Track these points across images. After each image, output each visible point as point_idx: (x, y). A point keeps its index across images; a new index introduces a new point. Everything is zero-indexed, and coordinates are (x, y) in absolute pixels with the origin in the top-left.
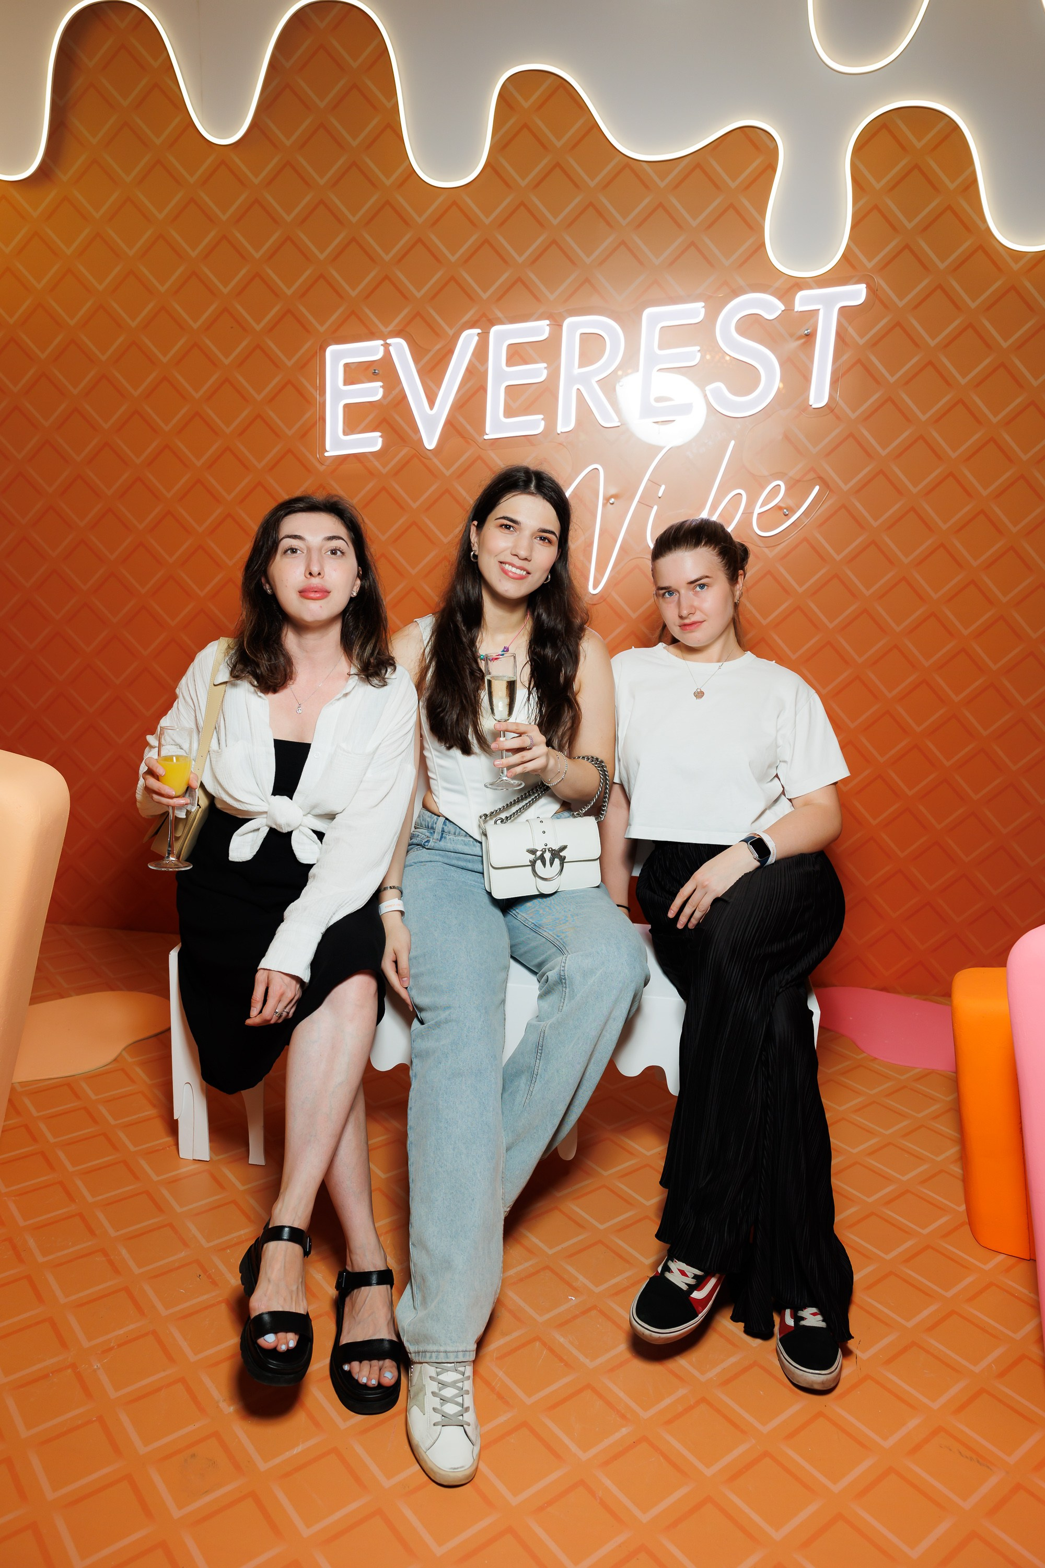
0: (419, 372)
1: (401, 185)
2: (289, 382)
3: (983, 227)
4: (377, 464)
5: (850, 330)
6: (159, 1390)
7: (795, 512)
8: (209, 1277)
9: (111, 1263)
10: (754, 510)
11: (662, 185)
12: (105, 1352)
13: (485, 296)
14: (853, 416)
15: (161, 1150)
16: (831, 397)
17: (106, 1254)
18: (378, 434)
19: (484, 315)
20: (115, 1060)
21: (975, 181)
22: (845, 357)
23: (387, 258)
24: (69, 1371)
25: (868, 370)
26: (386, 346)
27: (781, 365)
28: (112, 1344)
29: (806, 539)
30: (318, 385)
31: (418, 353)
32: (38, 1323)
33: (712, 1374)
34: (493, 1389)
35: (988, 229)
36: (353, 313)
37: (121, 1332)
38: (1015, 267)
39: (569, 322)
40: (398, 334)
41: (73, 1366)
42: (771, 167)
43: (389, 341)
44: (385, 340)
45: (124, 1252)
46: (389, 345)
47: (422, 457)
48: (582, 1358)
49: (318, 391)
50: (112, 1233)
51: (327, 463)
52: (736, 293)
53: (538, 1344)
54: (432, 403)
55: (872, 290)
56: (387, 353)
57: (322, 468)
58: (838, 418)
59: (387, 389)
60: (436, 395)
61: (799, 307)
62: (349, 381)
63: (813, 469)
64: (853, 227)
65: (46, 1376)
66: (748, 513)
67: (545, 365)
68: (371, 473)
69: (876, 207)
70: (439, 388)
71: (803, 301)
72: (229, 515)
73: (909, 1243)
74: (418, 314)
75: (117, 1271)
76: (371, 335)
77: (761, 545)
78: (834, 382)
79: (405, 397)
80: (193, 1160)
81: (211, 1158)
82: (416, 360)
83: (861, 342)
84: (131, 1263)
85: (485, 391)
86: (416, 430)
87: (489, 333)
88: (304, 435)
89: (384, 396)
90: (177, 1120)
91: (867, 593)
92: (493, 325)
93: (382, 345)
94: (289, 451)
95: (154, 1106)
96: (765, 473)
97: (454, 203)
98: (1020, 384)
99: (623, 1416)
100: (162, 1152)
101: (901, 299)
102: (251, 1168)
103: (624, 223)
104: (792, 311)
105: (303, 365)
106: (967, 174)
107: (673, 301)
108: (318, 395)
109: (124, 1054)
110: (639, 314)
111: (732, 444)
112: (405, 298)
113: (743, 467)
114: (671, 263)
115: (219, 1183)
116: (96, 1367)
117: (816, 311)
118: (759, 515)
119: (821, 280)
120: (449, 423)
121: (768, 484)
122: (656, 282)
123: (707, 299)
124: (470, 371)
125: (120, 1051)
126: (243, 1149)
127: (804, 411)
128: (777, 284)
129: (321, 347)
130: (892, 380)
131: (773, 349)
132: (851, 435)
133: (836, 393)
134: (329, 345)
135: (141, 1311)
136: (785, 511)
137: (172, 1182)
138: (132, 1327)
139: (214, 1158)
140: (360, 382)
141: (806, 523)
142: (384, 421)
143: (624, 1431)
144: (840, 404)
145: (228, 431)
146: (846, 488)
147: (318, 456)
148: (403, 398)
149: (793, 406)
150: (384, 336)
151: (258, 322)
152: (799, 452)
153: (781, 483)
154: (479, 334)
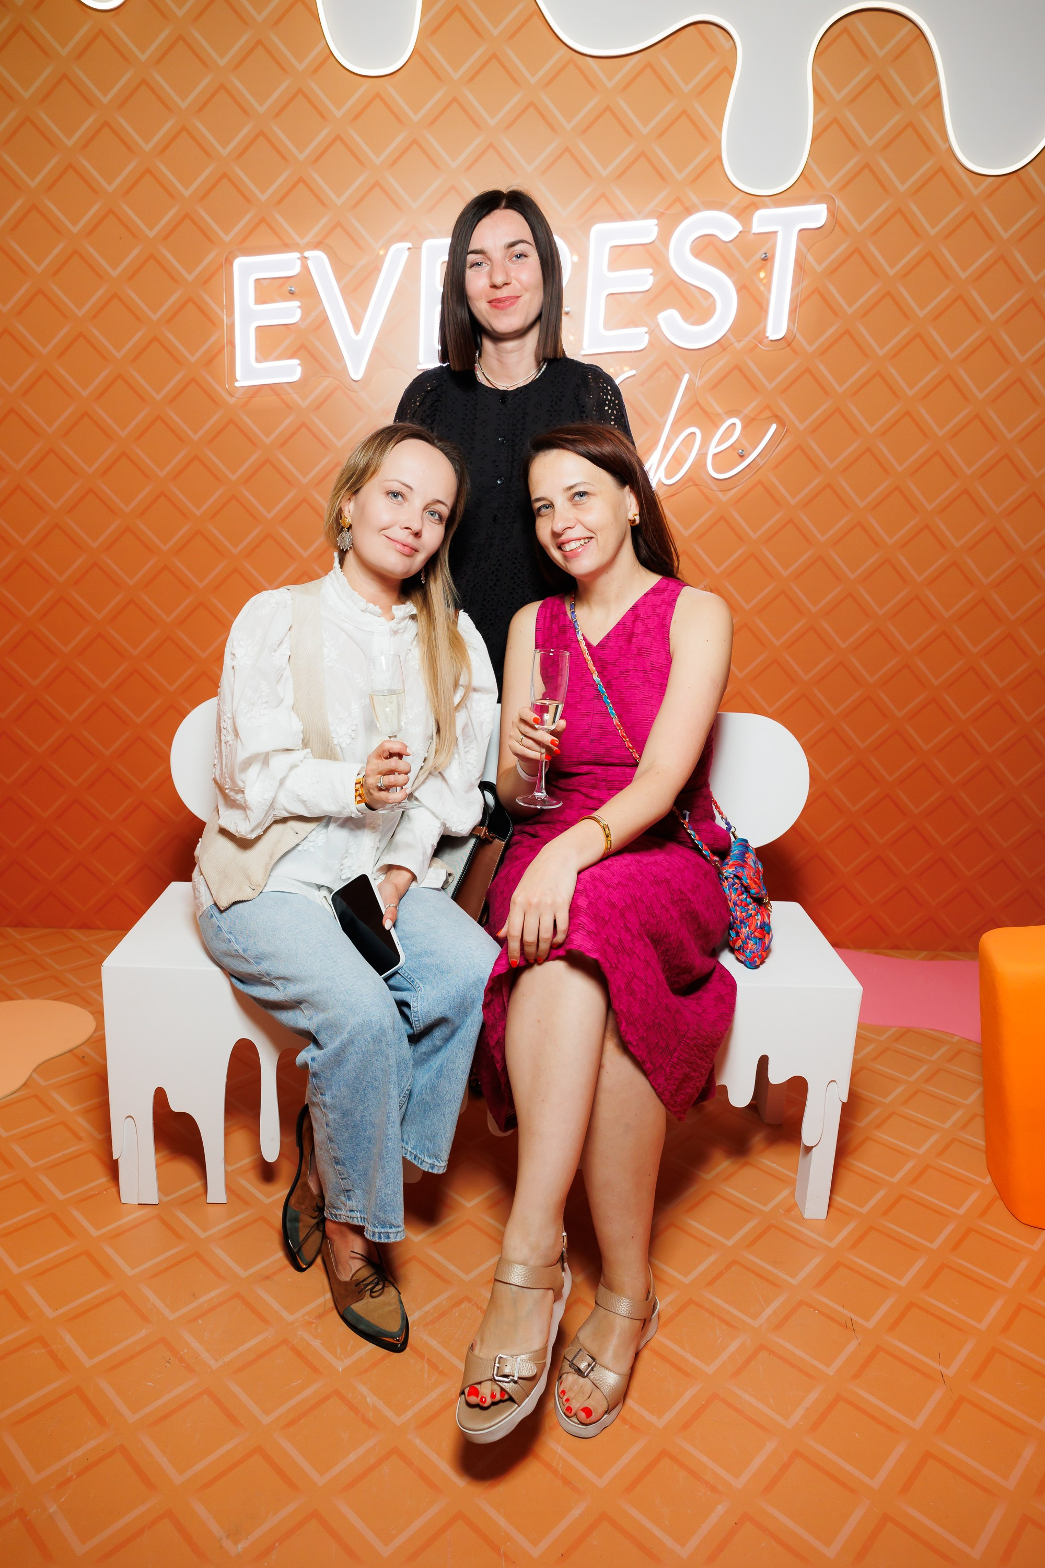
0: (343, 291)
1: (316, 71)
2: (190, 300)
3: (944, 147)
4: (295, 396)
5: (809, 257)
6: (140, 1532)
7: (750, 454)
8: (182, 1360)
9: (53, 1355)
10: (708, 450)
11: (610, 85)
12: (60, 1486)
13: (414, 207)
14: (810, 349)
15: (96, 1195)
16: (789, 329)
17: (45, 1344)
18: (296, 362)
19: (414, 227)
20: (25, 1084)
21: (938, 95)
22: (804, 284)
23: (301, 157)
24: (16, 1521)
25: (825, 300)
26: (304, 260)
27: (739, 291)
28: (69, 1473)
29: (760, 482)
30: (225, 304)
31: (340, 267)
33: (797, 1417)
34: (555, 1472)
35: (950, 149)
36: (263, 220)
37: (79, 1453)
38: (976, 192)
40: (317, 245)
41: (21, 1513)
42: (727, 71)
43: (307, 254)
45: (68, 1338)
46: (306, 258)
47: (350, 390)
48: (647, 1415)
49: (225, 310)
50: (50, 1313)
51: (238, 395)
52: (689, 211)
54: (357, 328)
55: (831, 213)
56: (305, 268)
57: (231, 401)
58: (795, 351)
59: (306, 311)
60: (362, 320)
61: (756, 228)
62: (260, 300)
63: (768, 407)
64: (813, 141)
66: (702, 456)
68: (289, 407)
69: (835, 120)
70: (365, 310)
72: (124, 454)
73: (950, 1228)
74: (339, 224)
75: (63, 1367)
76: (286, 247)
77: (714, 488)
78: (792, 312)
79: (326, 319)
80: (139, 1204)
81: (160, 1200)
82: (339, 278)
83: (819, 269)
84: (79, 1352)
85: (417, 315)
86: (340, 357)
87: (421, 248)
88: (210, 361)
89: (303, 319)
91: (822, 539)
92: (425, 239)
93: (298, 258)
94: (193, 380)
95: (80, 1139)
96: (719, 410)
97: (378, 95)
98: (977, 317)
99: (714, 1489)
100: (98, 1196)
101: (860, 223)
102: (210, 1208)
103: (568, 127)
104: (749, 232)
105: (206, 280)
106: (929, 87)
107: (622, 216)
108: (225, 316)
109: (35, 1076)
110: (587, 232)
111: (686, 378)
112: (323, 204)
113: (698, 403)
114: (621, 175)
115: (175, 1232)
116: (52, 1510)
117: (776, 232)
118: (715, 455)
119: (779, 200)
120: (376, 350)
121: (724, 421)
122: (603, 196)
123: (660, 216)
124: (400, 292)
125: (29, 1074)
126: (198, 1184)
127: (760, 343)
128: (733, 202)
129: (227, 259)
130: (850, 311)
131: (730, 276)
132: (807, 370)
133: (794, 324)
134: (236, 257)
135: (101, 1420)
136: (740, 451)
137: (116, 1236)
138: (92, 1444)
139: (165, 1199)
140: (274, 301)
141: (761, 465)
142: (303, 347)
143: (720, 1509)
144: (799, 336)
145: (119, 355)
146: (801, 427)
147: (227, 387)
148: (324, 320)
149: (748, 338)
150: (301, 250)
151: (151, 228)
152: (755, 388)
153: (736, 421)
154: (409, 251)
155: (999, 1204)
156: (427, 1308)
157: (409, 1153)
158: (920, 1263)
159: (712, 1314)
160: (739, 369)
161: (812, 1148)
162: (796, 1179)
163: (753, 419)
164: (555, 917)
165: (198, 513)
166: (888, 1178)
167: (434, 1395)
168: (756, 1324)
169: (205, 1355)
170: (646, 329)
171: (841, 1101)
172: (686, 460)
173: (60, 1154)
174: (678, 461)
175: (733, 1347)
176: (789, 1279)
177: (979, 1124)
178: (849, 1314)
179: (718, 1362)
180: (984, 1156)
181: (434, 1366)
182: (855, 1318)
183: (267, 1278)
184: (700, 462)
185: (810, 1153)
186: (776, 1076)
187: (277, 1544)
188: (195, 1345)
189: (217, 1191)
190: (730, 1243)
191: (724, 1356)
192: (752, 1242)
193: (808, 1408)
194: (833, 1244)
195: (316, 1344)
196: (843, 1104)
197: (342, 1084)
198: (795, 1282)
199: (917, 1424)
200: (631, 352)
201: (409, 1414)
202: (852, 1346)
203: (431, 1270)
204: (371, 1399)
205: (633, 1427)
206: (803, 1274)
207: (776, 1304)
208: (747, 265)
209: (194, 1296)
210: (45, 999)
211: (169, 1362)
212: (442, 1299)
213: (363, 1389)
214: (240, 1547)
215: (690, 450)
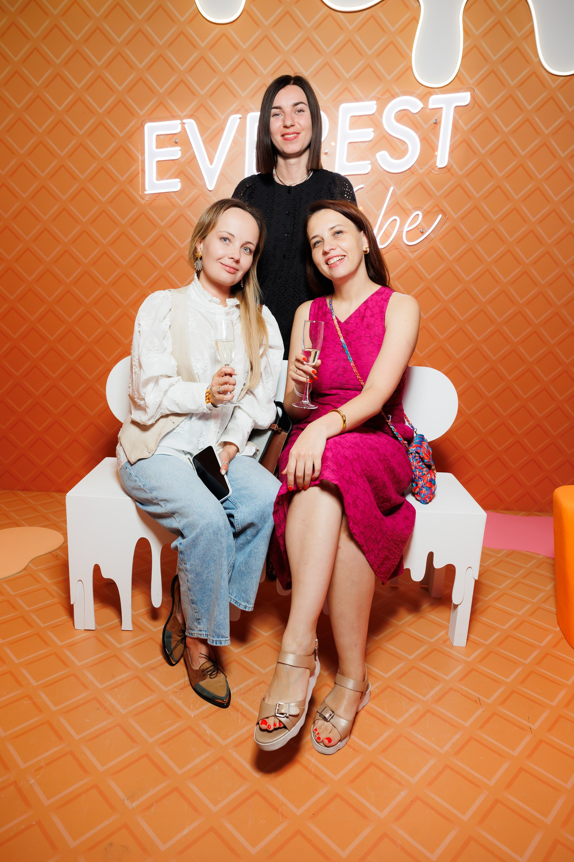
0: (204, 142)
1: (191, 21)
2: (121, 147)
3: (536, 60)
4: (178, 200)
5: (460, 121)
6: (79, 795)
7: (427, 231)
8: (105, 709)
9: (35, 704)
10: (403, 229)
11: (351, 28)
12: (37, 770)
13: (243, 95)
14: (461, 173)
15: (61, 625)
16: (449, 162)
17: (31, 698)
18: (178, 180)
19: (243, 107)
20: (25, 569)
21: (533, 31)
22: (457, 137)
23: (182, 68)
24: (12, 787)
25: (469, 146)
27: (421, 141)
28: (42, 764)
29: (432, 247)
30: (140, 149)
31: (202, 128)
33: (447, 747)
34: (310, 772)
35: (539, 62)
36: (161, 103)
37: (47, 754)
38: (553, 84)
40: (191, 116)
41: (15, 783)
42: (415, 19)
43: (184, 121)
44: (182, 120)
45: (44, 696)
46: (184, 123)
47: (207, 196)
48: (363, 744)
49: (140, 152)
50: (34, 683)
51: (147, 199)
52: (394, 96)
54: (211, 162)
55: (473, 97)
56: (184, 129)
57: (143, 202)
58: (452, 174)
59: (184, 153)
60: (214, 157)
61: (431, 106)
62: (159, 146)
63: (437, 205)
64: (463, 57)
66: (400, 232)
68: (174, 205)
69: (475, 46)
70: (216, 151)
71: (434, 102)
72: (84, 231)
73: (536, 653)
74: (202, 105)
75: (40, 710)
76: (173, 117)
77: (407, 250)
78: (451, 152)
79: (195, 157)
80: (85, 630)
81: (96, 628)
82: (202, 135)
83: (466, 129)
84: (49, 703)
85: (244, 154)
86: (202, 178)
87: (246, 118)
88: (131, 181)
89: (182, 157)
90: (73, 605)
91: (467, 279)
92: (248, 112)
93: (180, 123)
94: (122, 191)
95: (54, 597)
96: (410, 207)
97: (224, 34)
98: (554, 155)
99: (399, 783)
100: (63, 625)
101: (489, 103)
102: (124, 633)
103: (328, 51)
104: (427, 108)
105: (130, 136)
106: (527, 28)
107: (356, 100)
108: (140, 155)
109: (30, 564)
110: (337, 108)
111: (392, 189)
112: (194, 94)
113: (398, 203)
114: (356, 77)
115: (103, 644)
116: (31, 782)
117: (442, 108)
118: (407, 232)
119: (444, 90)
120: (222, 174)
121: (412, 213)
122: (347, 88)
123: (378, 99)
124: (234, 142)
125: (27, 564)
126: (117, 621)
127: (433, 170)
128: (418, 92)
129: (141, 124)
130: (483, 152)
131: (416, 132)
132: (459, 185)
133: (452, 159)
134: (146, 123)
135: (60, 738)
136: (421, 230)
137: (72, 645)
138: (55, 749)
139: (99, 628)
140: (166, 147)
141: (433, 237)
142: (182, 172)
143: (403, 793)
144: (454, 166)
145: (83, 177)
146: (456, 216)
147: (140, 193)
148: (193, 158)
149: (426, 167)
150: (181, 119)
151: (101, 108)
152: (430, 195)
153: (419, 213)
154: (240, 118)
155: (564, 641)
156: (241, 686)
157: (232, 600)
158: (518, 670)
159: (401, 693)
160: (421, 184)
161: (457, 605)
162: (449, 626)
164: (313, 462)
165: (124, 263)
166: (501, 626)
167: (244, 730)
168: (425, 699)
169: (118, 707)
170: (369, 162)
171: (475, 579)
172: (391, 235)
173: (43, 604)
174: (387, 235)
175: (412, 711)
176: (444, 677)
177: (552, 600)
178: (478, 695)
179: (403, 718)
180: (555, 616)
181: (244, 716)
182: (481, 697)
183: (154, 668)
184: (399, 236)
185: (457, 609)
186: (438, 564)
187: (155, 804)
188: (113, 701)
189: (127, 624)
190: (411, 657)
191: (407, 715)
192: (423, 658)
193: (454, 743)
194: (469, 660)
195: (180, 703)
196: (476, 581)
197: (196, 557)
198: (447, 678)
199: (516, 753)
200: (361, 175)
201: (230, 739)
202: (479, 712)
203: (243, 667)
204: (209, 731)
205: (354, 750)
206: (452, 674)
207: (436, 690)
208: (426, 127)
209: (113, 677)
210: (37, 526)
211: (98, 710)
212: (250, 682)
213: (205, 726)
214: (134, 804)
215: (393, 229)
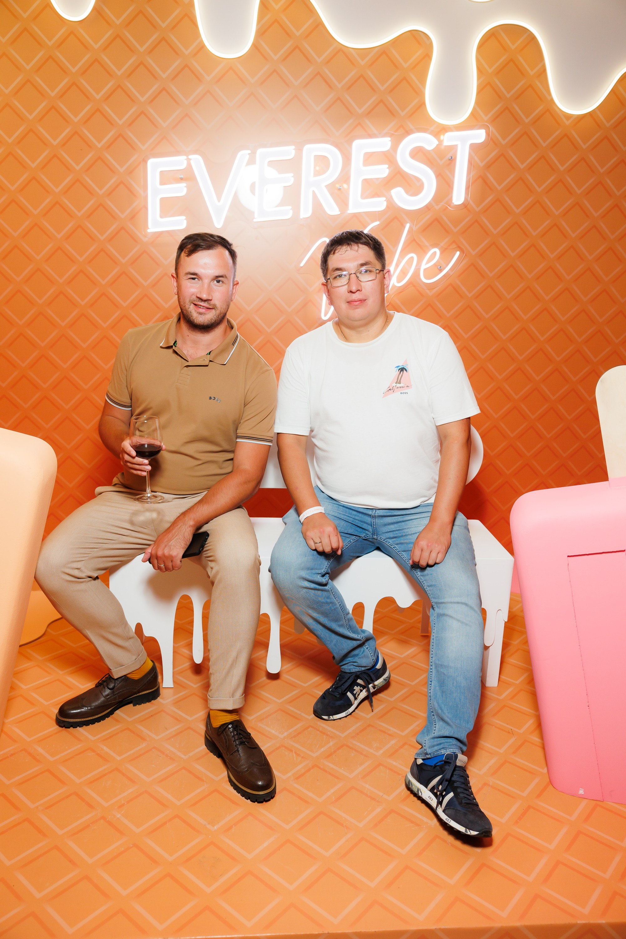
1: (195, 55)
2: (122, 182)
3: (550, 99)
6: (165, 823)
7: (444, 268)
8: (167, 756)
9: (99, 755)
10: (421, 266)
11: (362, 63)
12: (122, 806)
14: (477, 209)
16: (466, 199)
17: (93, 751)
18: (184, 217)
19: (252, 142)
20: (45, 634)
21: (544, 70)
22: (473, 174)
23: (187, 102)
24: (102, 821)
25: (486, 182)
26: (188, 160)
27: (437, 177)
28: (123, 802)
29: (452, 285)
30: (142, 185)
31: (209, 164)
32: (67, 797)
35: (552, 100)
36: (165, 137)
37: (125, 794)
38: (567, 123)
39: (307, 147)
40: (195, 152)
41: (103, 818)
42: (428, 56)
43: (190, 157)
44: (187, 156)
45: (105, 748)
46: (190, 159)
49: (142, 189)
51: (149, 237)
52: (408, 133)
53: (381, 767)
54: (219, 198)
55: (488, 134)
56: (189, 165)
57: (145, 240)
58: (469, 211)
59: (189, 189)
60: (222, 193)
61: (446, 143)
62: (162, 183)
63: (454, 242)
64: (477, 95)
65: (88, 826)
66: (417, 270)
67: (292, 175)
69: (489, 83)
71: (448, 139)
72: (81, 271)
74: (208, 140)
75: (105, 760)
76: (177, 153)
77: (425, 288)
78: (467, 188)
79: (201, 194)
83: (482, 165)
84: (113, 754)
86: (208, 213)
87: (256, 153)
88: (133, 218)
89: (187, 193)
91: (487, 317)
92: (258, 148)
93: (185, 159)
94: (123, 228)
95: (84, 660)
96: (427, 243)
97: (231, 68)
98: (570, 192)
101: (504, 140)
102: (165, 690)
103: (339, 86)
104: (442, 145)
105: (131, 172)
106: (539, 66)
107: (370, 136)
108: (142, 192)
109: (48, 629)
110: (350, 144)
111: (408, 226)
112: (199, 128)
113: (414, 240)
114: (369, 113)
116: (118, 816)
117: (456, 146)
118: (425, 270)
119: (459, 127)
120: (231, 211)
121: (429, 250)
122: (359, 124)
123: (391, 136)
125: (45, 628)
127: (449, 207)
128: (431, 128)
129: (143, 160)
130: (499, 188)
131: (431, 168)
132: (476, 221)
133: (468, 196)
134: (149, 159)
136: (439, 267)
138: (131, 790)
140: (171, 183)
141: (451, 274)
142: (187, 209)
144: (471, 202)
145: (79, 214)
146: (474, 253)
147: (143, 232)
149: (442, 204)
150: (187, 154)
151: (99, 142)
152: (447, 231)
153: (437, 250)
154: (249, 154)
156: (291, 731)
160: (438, 220)
161: (490, 646)
163: (446, 249)
165: (125, 305)
167: (300, 767)
169: (179, 753)
170: (384, 199)
171: (504, 621)
172: (408, 272)
174: (404, 273)
178: (510, 727)
181: (298, 755)
182: (512, 728)
184: (417, 273)
185: (489, 649)
187: (234, 826)
188: (173, 749)
193: (490, 766)
194: (501, 698)
196: (506, 623)
200: (376, 211)
201: (290, 774)
202: (512, 740)
208: (441, 163)
209: (167, 729)
211: (161, 757)
214: (216, 828)
215: (410, 267)
